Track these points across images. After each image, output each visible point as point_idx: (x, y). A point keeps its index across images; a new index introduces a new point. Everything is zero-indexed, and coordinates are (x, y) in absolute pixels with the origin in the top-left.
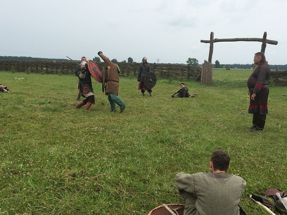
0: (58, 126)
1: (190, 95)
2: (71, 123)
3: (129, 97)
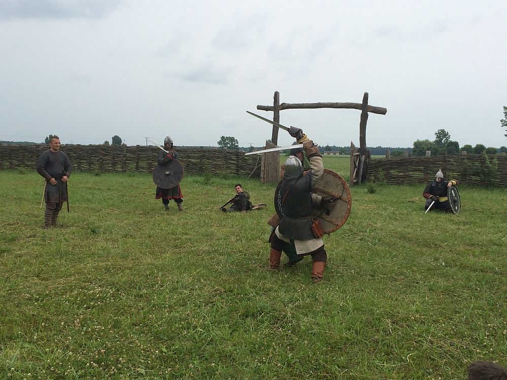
0: (8, 288)
1: (254, 207)
2: (36, 280)
3: (141, 214)
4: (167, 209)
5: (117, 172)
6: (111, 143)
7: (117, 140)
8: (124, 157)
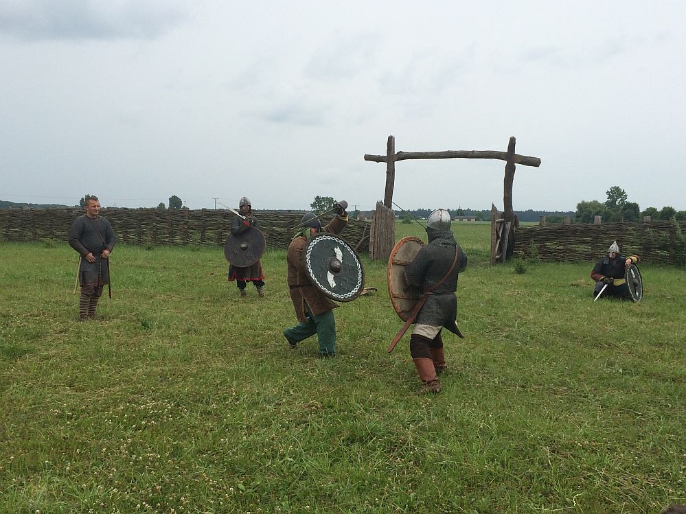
4: (244, 294)
5: (176, 244)
6: (167, 206)
7: (175, 201)
8: (185, 224)
